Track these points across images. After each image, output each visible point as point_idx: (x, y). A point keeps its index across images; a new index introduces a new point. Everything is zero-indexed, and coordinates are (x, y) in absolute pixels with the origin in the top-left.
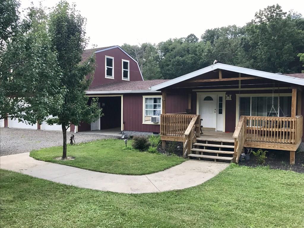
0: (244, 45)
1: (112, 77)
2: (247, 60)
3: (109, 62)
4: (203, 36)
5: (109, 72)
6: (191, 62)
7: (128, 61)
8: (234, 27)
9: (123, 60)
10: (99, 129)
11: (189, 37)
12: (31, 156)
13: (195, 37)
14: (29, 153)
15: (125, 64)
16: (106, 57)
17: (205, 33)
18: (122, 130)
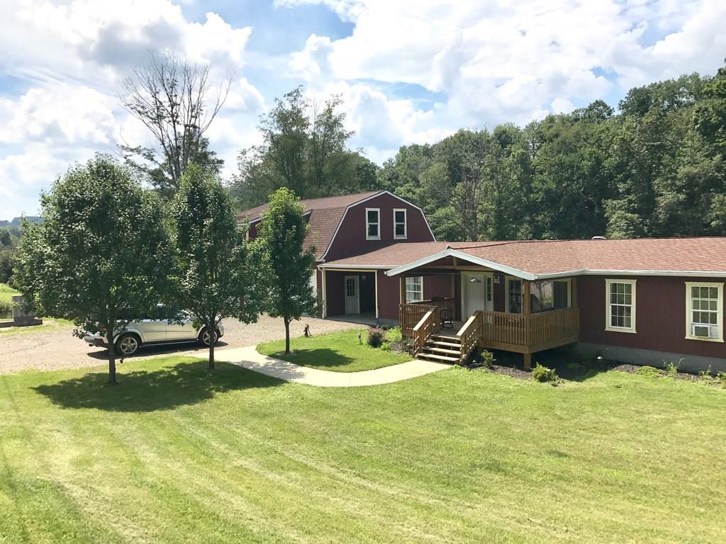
0: (702, 123)
1: (378, 237)
2: (706, 156)
3: (373, 216)
4: (623, 103)
5: (373, 231)
6: (590, 163)
7: (405, 210)
8: (695, 77)
9: (395, 210)
10: (359, 312)
11: (591, 108)
12: (257, 349)
13: (605, 106)
14: (255, 347)
15: (400, 217)
16: (368, 210)
17: (628, 96)
18: (377, 317)
